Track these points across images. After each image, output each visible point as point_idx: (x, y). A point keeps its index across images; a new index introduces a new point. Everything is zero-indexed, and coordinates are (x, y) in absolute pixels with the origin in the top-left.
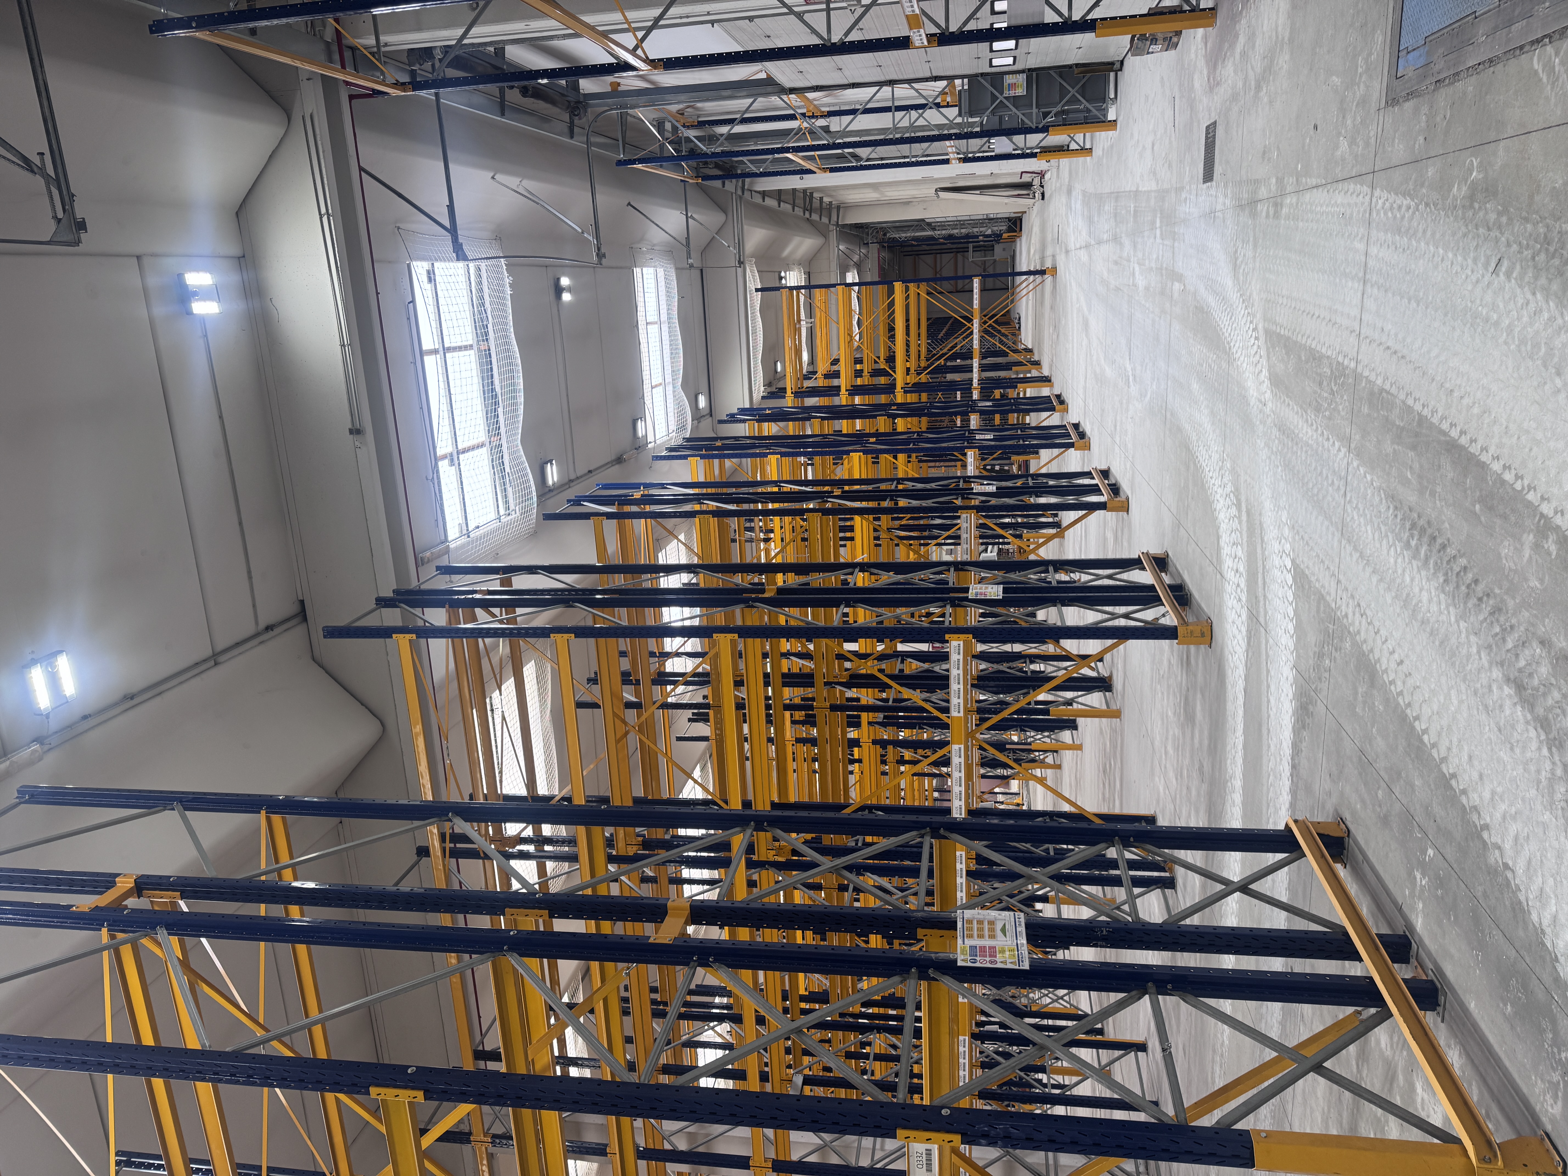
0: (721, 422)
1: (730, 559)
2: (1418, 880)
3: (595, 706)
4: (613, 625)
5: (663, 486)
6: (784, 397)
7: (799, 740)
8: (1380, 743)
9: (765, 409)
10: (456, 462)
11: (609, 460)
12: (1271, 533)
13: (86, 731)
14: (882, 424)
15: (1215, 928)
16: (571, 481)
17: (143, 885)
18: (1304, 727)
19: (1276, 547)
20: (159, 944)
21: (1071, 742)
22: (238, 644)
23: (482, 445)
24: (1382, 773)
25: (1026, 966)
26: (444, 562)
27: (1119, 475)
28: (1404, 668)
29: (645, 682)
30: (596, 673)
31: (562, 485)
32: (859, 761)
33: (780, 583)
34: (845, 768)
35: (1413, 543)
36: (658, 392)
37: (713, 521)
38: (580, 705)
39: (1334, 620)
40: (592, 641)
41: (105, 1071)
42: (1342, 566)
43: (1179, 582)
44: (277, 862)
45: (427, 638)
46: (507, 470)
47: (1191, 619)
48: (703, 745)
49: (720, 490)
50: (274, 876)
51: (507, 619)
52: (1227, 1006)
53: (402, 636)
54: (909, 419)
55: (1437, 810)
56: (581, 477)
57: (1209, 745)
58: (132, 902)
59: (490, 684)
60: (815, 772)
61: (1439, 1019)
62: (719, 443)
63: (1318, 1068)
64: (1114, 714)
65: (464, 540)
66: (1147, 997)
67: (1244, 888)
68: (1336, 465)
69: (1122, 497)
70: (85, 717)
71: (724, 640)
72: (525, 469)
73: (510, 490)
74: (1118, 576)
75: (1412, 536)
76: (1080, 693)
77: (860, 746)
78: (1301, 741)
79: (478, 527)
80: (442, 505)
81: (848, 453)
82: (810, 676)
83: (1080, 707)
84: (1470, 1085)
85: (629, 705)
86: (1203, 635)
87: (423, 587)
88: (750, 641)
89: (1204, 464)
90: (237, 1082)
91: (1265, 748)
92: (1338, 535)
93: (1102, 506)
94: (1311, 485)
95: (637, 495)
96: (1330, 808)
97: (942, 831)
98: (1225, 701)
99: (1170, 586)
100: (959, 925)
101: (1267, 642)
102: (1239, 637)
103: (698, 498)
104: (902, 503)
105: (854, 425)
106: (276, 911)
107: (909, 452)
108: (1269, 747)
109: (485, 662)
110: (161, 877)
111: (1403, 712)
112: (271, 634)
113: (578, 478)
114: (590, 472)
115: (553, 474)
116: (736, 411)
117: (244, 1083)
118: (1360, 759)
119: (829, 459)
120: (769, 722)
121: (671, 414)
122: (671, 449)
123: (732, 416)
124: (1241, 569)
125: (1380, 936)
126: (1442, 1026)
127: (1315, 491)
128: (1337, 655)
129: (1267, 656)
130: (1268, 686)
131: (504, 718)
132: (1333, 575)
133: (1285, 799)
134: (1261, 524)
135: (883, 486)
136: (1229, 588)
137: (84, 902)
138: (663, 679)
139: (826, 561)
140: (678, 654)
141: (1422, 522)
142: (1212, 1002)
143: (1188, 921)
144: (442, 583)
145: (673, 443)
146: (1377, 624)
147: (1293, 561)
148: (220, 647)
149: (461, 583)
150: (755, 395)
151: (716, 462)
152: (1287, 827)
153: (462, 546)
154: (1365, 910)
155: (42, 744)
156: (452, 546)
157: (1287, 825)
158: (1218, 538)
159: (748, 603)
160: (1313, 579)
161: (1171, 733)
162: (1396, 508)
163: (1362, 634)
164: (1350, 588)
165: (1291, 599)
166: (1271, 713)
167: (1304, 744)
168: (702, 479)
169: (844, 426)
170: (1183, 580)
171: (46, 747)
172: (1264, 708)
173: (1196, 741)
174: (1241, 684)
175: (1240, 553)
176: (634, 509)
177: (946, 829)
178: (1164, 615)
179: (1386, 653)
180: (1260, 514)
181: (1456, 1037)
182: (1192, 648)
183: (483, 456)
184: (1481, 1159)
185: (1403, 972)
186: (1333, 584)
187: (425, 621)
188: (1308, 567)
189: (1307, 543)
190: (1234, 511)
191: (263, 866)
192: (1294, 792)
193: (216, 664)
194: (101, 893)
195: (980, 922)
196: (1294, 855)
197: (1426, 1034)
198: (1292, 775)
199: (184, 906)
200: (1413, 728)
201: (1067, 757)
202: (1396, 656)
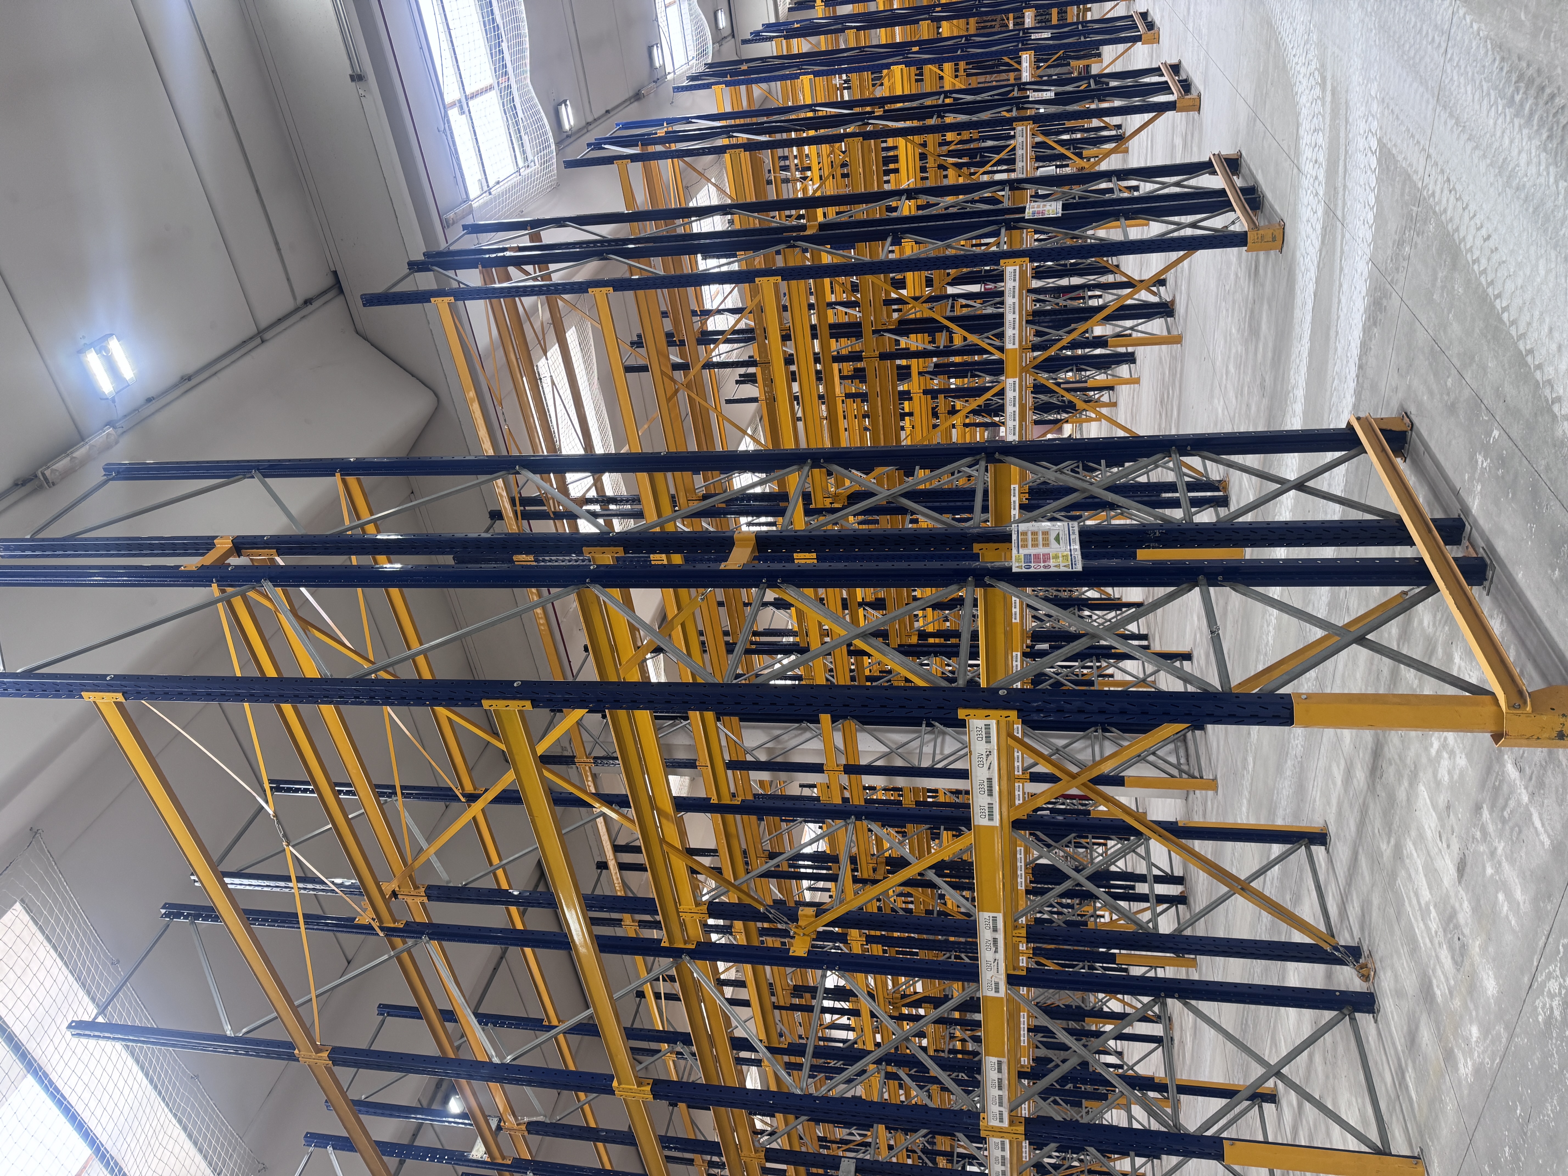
0: (745, 42)
1: (766, 196)
2: (1480, 463)
3: (644, 369)
4: (650, 275)
5: (687, 120)
6: (813, 7)
7: (848, 396)
8: (1456, 329)
9: (793, 23)
10: (466, 110)
11: (626, 96)
12: (1358, 111)
13: (153, 414)
14: (924, 30)
15: (1268, 523)
16: (589, 124)
17: (240, 545)
18: (1375, 324)
19: (1362, 126)
20: (267, 597)
21: (1128, 376)
22: (280, 320)
23: (491, 88)
24: (1455, 360)
25: (1079, 568)
26: (469, 221)
27: (1190, 70)
28: (1491, 243)
29: (690, 342)
30: (639, 336)
31: (580, 130)
32: (910, 414)
33: (821, 219)
34: (897, 424)
35: (1518, 98)
36: (673, 11)
37: (745, 156)
38: (629, 369)
39: (1418, 201)
40: (630, 294)
41: (243, 701)
42: (1434, 139)
43: (1251, 184)
44: (359, 518)
45: (464, 300)
46: (520, 115)
47: (1261, 222)
48: (754, 406)
49: (748, 121)
50: (359, 531)
51: (541, 276)
52: (1275, 592)
53: (440, 299)
54: (955, 22)
55: (1509, 390)
56: (599, 118)
57: (1273, 359)
58: (234, 561)
59: (536, 351)
60: (866, 429)
61: (1485, 593)
62: (744, 67)
63: (1361, 640)
64: (1174, 340)
65: (486, 197)
66: (1197, 589)
67: (1300, 486)
68: (1439, 17)
69: (1194, 94)
70: (149, 400)
71: (766, 284)
72: (538, 112)
73: (525, 138)
74: (1185, 183)
75: (1517, 90)
76: (1140, 321)
77: (910, 399)
78: (1370, 340)
79: (498, 183)
80: (458, 159)
81: (888, 66)
82: (858, 325)
83: (1140, 335)
84: (1509, 647)
85: (676, 367)
86: (1274, 239)
87: (452, 248)
88: (793, 283)
89: (1287, 41)
90: (362, 703)
91: (1331, 352)
92: (1433, 102)
93: (1170, 106)
94: (1407, 46)
95: (661, 132)
96: (1395, 405)
97: (997, 455)
98: (1293, 308)
99: (1242, 189)
100: (1014, 537)
101: (1343, 237)
102: (1313, 236)
103: (726, 132)
104: (950, 119)
105: (893, 35)
106: (366, 560)
107: (955, 60)
108: (1336, 349)
109: (527, 327)
110: (255, 537)
111: (1484, 291)
112: (310, 308)
113: (595, 120)
114: (608, 112)
115: (569, 118)
116: (760, 28)
117: (368, 704)
118: (1432, 348)
119: (867, 75)
120: (819, 379)
121: (689, 37)
122: (692, 78)
123: (757, 34)
124: (1321, 159)
125: (1433, 520)
126: (1487, 598)
127: (1412, 53)
128: (1418, 240)
129: (1342, 252)
130: (1341, 286)
131: (553, 383)
132: (1424, 149)
133: (1349, 400)
134: (1347, 102)
135: (928, 102)
136: (1305, 182)
137: (190, 563)
138: (707, 338)
139: (869, 190)
140: (719, 312)
141: (1531, 71)
142: (1260, 589)
143: (1240, 520)
144: (470, 242)
145: (694, 71)
146: (1466, 198)
147: (1379, 141)
148: (263, 324)
149: (488, 241)
150: (780, 9)
151: (743, 88)
152: (1350, 426)
153: (486, 204)
154: (1421, 496)
155: (114, 428)
156: (475, 205)
157: (1349, 423)
158: (1298, 125)
159: (790, 243)
160: (1400, 158)
161: (1234, 351)
162: (1503, 59)
163: (1449, 213)
164: (1440, 163)
165: (1373, 185)
166: (1341, 314)
167: (1374, 342)
168: (728, 109)
169: (881, 36)
170: (1256, 181)
171: (120, 431)
172: (1334, 310)
173: (1260, 356)
174: (1311, 287)
175: (1320, 141)
176: (659, 148)
177: (1000, 453)
178: (1233, 223)
179: (1473, 230)
180: (1347, 91)
181: (1500, 606)
182: (1262, 254)
183: (492, 99)
184: (1511, 706)
185: (1453, 552)
186: (1422, 161)
187: (459, 282)
188: (1395, 145)
189: (1397, 118)
190: (1318, 91)
191: (347, 522)
192: (1358, 394)
193: (263, 341)
194: (203, 555)
195: (1034, 533)
196: (1352, 452)
197: (1471, 604)
198: (1357, 376)
199: (280, 561)
200: (1493, 307)
201: (1124, 391)
202: (1484, 232)
